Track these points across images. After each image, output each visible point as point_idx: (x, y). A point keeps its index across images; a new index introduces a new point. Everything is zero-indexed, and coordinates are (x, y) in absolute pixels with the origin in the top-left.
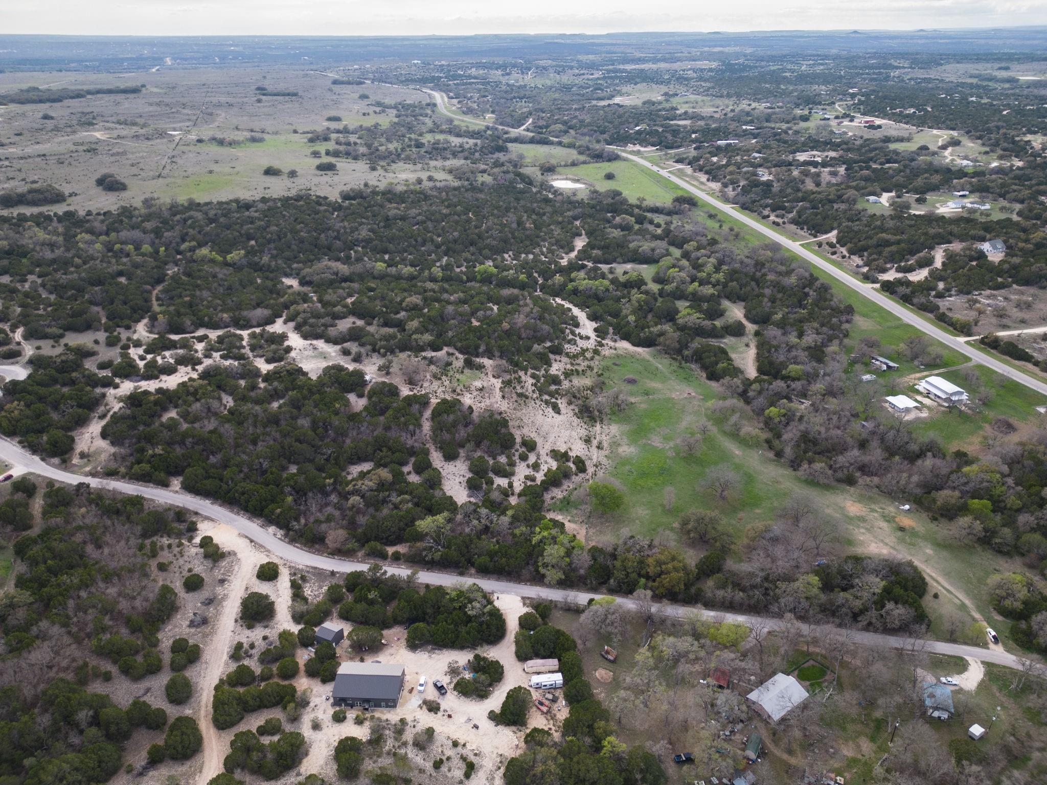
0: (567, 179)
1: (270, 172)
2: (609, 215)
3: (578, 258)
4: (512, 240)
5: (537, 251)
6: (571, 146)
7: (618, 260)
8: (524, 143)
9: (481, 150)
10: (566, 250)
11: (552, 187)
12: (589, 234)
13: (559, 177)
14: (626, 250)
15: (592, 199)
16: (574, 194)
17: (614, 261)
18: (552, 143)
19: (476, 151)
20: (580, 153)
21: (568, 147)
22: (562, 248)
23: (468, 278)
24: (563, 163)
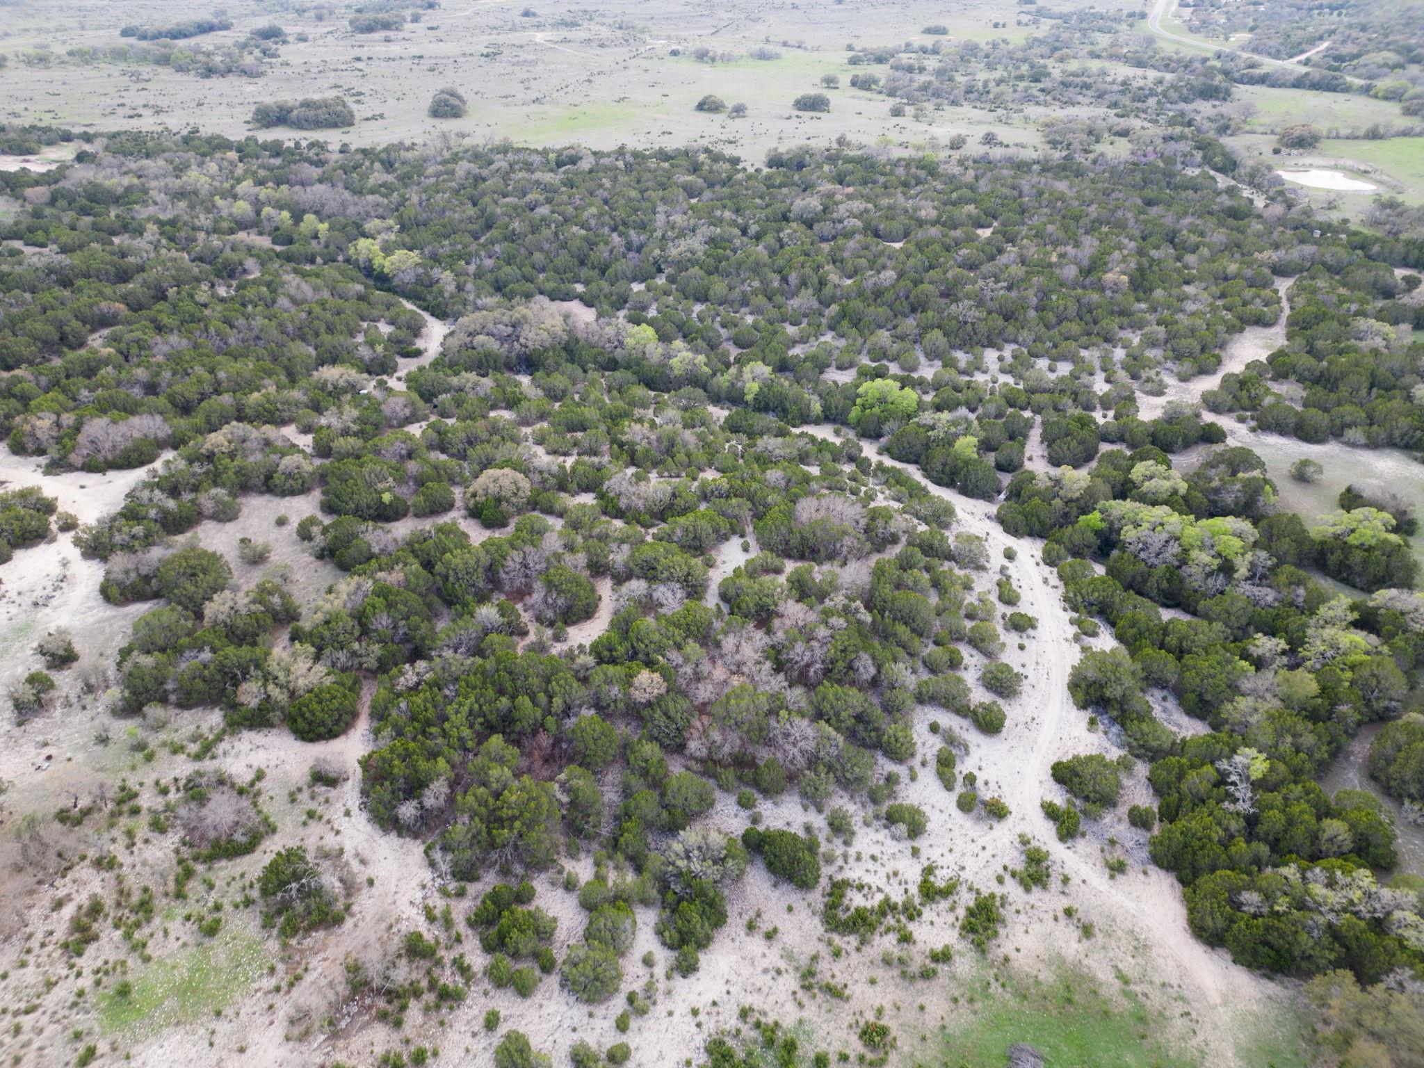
0: (1336, 167)
1: (707, 106)
2: (1400, 273)
3: (1212, 403)
4: (1032, 314)
5: (1090, 355)
6: (1391, 96)
7: (1350, 434)
8: (1282, 85)
9: (1164, 94)
10: (1187, 366)
11: (1279, 181)
12: (1300, 326)
13: (1322, 162)
14: (1397, 403)
15: (1376, 223)
16: (1331, 206)
17: (1336, 432)
18: (1347, 89)
19: (1152, 93)
20: (1408, 112)
21: (1386, 98)
22: (1178, 356)
23: (826, 408)
24: (1347, 132)
